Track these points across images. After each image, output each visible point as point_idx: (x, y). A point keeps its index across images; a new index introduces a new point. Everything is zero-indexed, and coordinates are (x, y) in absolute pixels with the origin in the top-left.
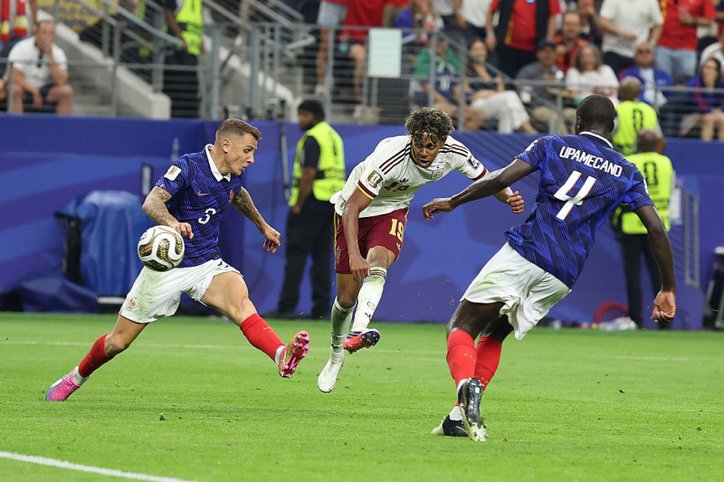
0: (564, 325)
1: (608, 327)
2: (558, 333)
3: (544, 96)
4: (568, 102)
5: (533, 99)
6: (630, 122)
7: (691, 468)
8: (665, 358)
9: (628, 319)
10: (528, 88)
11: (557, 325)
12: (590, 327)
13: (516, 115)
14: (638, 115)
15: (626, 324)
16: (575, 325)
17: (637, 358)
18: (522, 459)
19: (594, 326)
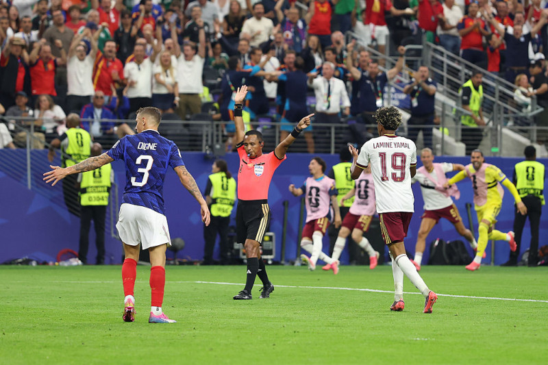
0: (38, 263)
1: (66, 264)
2: (36, 268)
3: (22, 126)
4: (37, 129)
5: (16, 127)
6: (75, 140)
7: (117, 348)
8: (100, 282)
9: (77, 259)
10: (13, 121)
11: (34, 263)
12: (54, 264)
13: (5, 137)
14: (79, 136)
15: (76, 262)
16: (45, 263)
17: (84, 282)
18: (15, 345)
19: (57, 263)
